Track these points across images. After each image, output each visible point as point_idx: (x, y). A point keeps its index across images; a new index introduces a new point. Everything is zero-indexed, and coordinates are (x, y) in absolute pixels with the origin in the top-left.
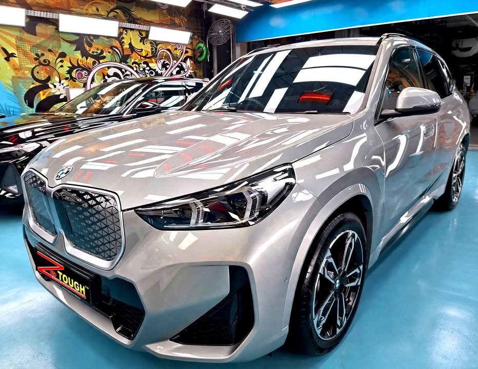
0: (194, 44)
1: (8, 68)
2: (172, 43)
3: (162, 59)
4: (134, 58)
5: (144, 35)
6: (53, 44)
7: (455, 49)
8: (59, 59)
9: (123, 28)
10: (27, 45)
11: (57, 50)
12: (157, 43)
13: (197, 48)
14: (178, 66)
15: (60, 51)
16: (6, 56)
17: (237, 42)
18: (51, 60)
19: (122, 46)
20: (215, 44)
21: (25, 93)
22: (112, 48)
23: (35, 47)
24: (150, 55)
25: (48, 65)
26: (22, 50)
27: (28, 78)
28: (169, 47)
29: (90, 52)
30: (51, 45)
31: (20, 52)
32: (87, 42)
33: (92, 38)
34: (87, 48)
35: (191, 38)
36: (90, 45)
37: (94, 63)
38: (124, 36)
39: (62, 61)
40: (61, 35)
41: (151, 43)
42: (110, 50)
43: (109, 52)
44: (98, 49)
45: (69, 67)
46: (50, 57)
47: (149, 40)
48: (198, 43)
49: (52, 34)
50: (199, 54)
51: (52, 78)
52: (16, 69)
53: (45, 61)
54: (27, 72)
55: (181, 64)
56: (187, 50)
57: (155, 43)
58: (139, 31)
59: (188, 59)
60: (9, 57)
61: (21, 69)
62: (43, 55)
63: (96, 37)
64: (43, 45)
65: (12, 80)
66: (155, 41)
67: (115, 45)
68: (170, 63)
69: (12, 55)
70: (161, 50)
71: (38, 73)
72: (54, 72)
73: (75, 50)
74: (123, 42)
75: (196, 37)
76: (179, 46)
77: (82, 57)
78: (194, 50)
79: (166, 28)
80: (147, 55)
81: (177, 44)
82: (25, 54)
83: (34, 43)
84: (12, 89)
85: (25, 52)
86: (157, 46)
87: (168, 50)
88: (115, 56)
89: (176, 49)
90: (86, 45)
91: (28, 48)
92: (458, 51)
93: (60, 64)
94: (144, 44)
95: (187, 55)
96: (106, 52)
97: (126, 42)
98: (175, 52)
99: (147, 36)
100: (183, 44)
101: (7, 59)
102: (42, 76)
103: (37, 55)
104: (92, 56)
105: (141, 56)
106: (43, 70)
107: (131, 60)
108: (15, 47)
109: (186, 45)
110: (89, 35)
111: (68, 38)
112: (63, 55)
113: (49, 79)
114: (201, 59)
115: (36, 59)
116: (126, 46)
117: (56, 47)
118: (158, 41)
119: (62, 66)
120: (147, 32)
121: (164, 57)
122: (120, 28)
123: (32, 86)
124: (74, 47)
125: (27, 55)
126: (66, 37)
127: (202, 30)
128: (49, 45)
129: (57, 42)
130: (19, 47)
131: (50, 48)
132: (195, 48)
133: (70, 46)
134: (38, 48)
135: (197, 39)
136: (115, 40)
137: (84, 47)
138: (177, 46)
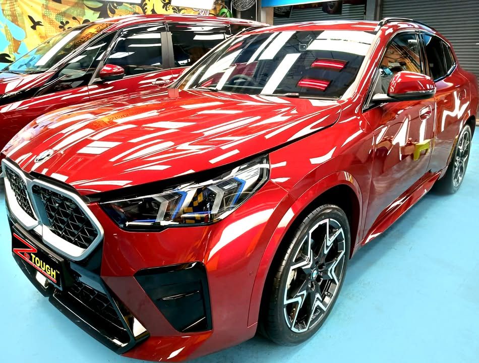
0: (218, 9)
1: (35, 37)
2: (195, 9)
5: (167, 1)
6: (77, 11)
10: (52, 13)
11: (81, 17)
12: (180, 8)
15: (84, 18)
16: (33, 24)
17: (262, 8)
19: (145, 13)
20: (239, 9)
23: (60, 15)
26: (48, 17)
28: (192, 13)
30: (75, 12)
31: (46, 20)
32: (110, 8)
33: (115, 5)
34: (110, 15)
35: (215, 3)
36: (113, 13)
41: (174, 9)
47: (172, 6)
48: (222, 8)
52: (41, 37)
57: (177, 10)
61: (47, 37)
62: (67, 22)
63: (120, 4)
64: (67, 12)
66: (178, 7)
67: (137, 11)
69: (38, 23)
73: (99, 17)
74: (146, 8)
76: (202, 11)
82: (51, 22)
83: (59, 11)
85: (50, 20)
86: (180, 10)
90: (109, 12)
91: (53, 16)
94: (166, 10)
97: (149, 8)
99: (169, 3)
100: (206, 10)
101: (34, 28)
103: (62, 23)
108: (41, 15)
109: (210, 10)
110: (113, 2)
111: (91, 5)
115: (60, 27)
116: (149, 12)
117: (80, 15)
124: (98, 14)
125: (53, 23)
128: (73, 12)
129: (81, 9)
130: (45, 16)
131: (74, 15)
132: (219, 13)
133: (94, 14)
134: (62, 16)
135: (221, 4)
136: (138, 6)
137: (108, 14)
138: (200, 12)
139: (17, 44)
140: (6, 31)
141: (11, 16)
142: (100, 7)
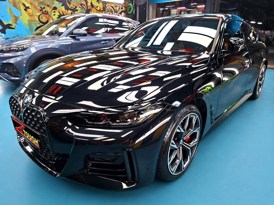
0: (126, 4)
1: (26, 15)
2: (114, 3)
3: (108, 12)
4: (93, 11)
6: (50, 2)
8: (53, 11)
10: (36, 2)
11: (52, 5)
12: (106, 2)
13: (128, 6)
15: (54, 6)
16: (25, 8)
17: (150, 4)
18: (49, 11)
19: (87, 4)
20: (138, 4)
21: (35, 29)
22: (81, 5)
23: (40, 3)
24: (102, 9)
25: (47, 14)
26: (33, 5)
27: (37, 21)
28: (112, 6)
29: (70, 7)
30: (49, 2)
32: (68, 1)
34: (68, 5)
35: (124, 1)
36: (70, 3)
37: (72, 13)
39: (54, 12)
41: (102, 3)
42: (80, 6)
43: (80, 8)
44: (74, 6)
45: (58, 15)
46: (48, 9)
47: (102, 1)
48: (129, 3)
50: (129, 10)
51: (49, 21)
52: (30, 15)
53: (45, 11)
54: (36, 17)
57: (105, 3)
59: (123, 13)
60: (26, 8)
61: (33, 16)
62: (44, 8)
64: (44, 2)
65: (28, 22)
66: (105, 2)
67: (83, 3)
68: (113, 14)
69: (28, 8)
70: (108, 7)
71: (42, 18)
72: (50, 18)
73: (62, 6)
74: (88, 2)
77: (65, 10)
78: (126, 7)
80: (101, 9)
81: (117, 3)
82: (35, 7)
83: (39, 1)
84: (28, 27)
85: (35, 6)
86: (106, 4)
87: (112, 7)
88: (83, 10)
89: (116, 6)
90: (67, 3)
91: (36, 4)
93: (54, 13)
94: (99, 3)
95: (122, 10)
96: (78, 7)
97: (89, 1)
98: (115, 8)
100: (120, 4)
101: (26, 10)
102: (44, 20)
103: (41, 8)
104: (71, 10)
105: (97, 10)
106: (44, 16)
107: (92, 13)
108: (30, 3)
109: (122, 4)
112: (55, 8)
113: (47, 22)
114: (130, 13)
115: (40, 10)
116: (89, 4)
117: (51, 4)
119: (54, 15)
121: (109, 11)
123: (39, 25)
124: (61, 4)
125: (36, 8)
128: (47, 2)
130: (32, 3)
131: (48, 4)
132: (127, 6)
133: (59, 4)
134: (41, 4)
135: (128, 1)
137: (67, 4)
138: (117, 4)
139: (16, 19)
140: (10, 11)
141: (13, 3)
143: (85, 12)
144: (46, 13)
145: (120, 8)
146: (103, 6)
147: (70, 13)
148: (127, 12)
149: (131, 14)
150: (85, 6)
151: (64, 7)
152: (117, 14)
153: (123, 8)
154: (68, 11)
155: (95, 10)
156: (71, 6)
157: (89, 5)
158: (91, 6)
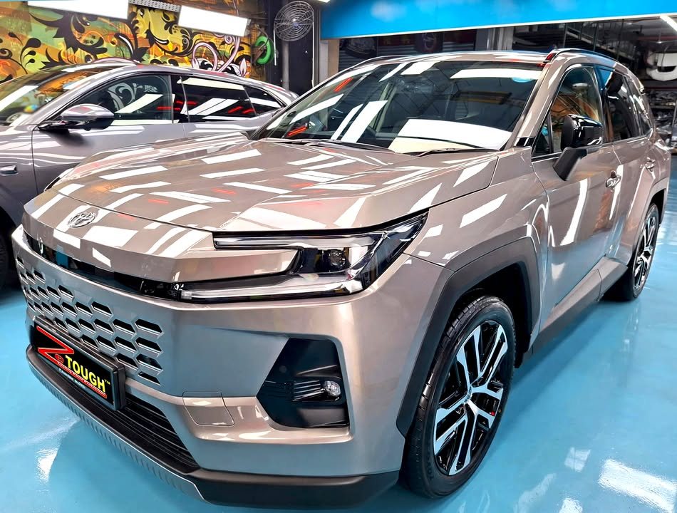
0: (253, 36)
3: (200, 57)
4: (154, 53)
5: (172, 19)
6: (17, 24)
7: (651, 68)
8: (28, 50)
9: (136, 5)
11: (24, 34)
12: (193, 32)
13: (257, 44)
14: (227, 70)
15: (30, 37)
17: (322, 39)
18: (14, 50)
19: (135, 35)
20: (286, 39)
22: (117, 35)
24: (181, 50)
25: (8, 58)
28: (212, 40)
29: (81, 42)
30: (14, 27)
32: (76, 24)
33: (84, 19)
34: (76, 34)
35: (249, 28)
36: (81, 30)
37: (87, 58)
38: (138, 18)
39: (32, 53)
40: (31, 11)
41: (182, 32)
42: (114, 39)
43: (113, 43)
44: (94, 37)
45: (44, 63)
46: (14, 46)
47: (180, 27)
48: (261, 35)
49: (15, 8)
50: (260, 53)
53: (3, 51)
55: (231, 66)
56: (243, 45)
57: (189, 33)
58: (164, 11)
59: (244, 60)
63: (93, 18)
66: (190, 30)
67: (122, 31)
68: (213, 63)
70: (199, 43)
72: (18, 69)
73: (54, 37)
74: (137, 28)
75: (257, 26)
76: (229, 39)
77: (67, 48)
78: (252, 47)
79: (209, 10)
80: (177, 49)
81: (225, 35)
86: (193, 35)
87: (211, 44)
88: (123, 49)
89: (224, 43)
90: (73, 30)
92: (656, 70)
93: (30, 57)
94: (171, 33)
95: (242, 53)
96: (107, 41)
97: (142, 28)
98: (221, 49)
99: (176, 21)
100: (235, 37)
104: (84, 48)
105: (165, 51)
107: (149, 58)
109: (241, 38)
110: (80, 15)
111: (43, 16)
112: (34, 43)
114: (263, 61)
116: (142, 34)
117: (22, 30)
118: (195, 29)
119: (32, 61)
120: (177, 15)
121: (203, 55)
122: (131, 5)
124: (54, 31)
126: (40, 14)
127: (267, 16)
128: (10, 25)
129: (23, 21)
131: (13, 30)
132: (254, 45)
133: (46, 30)
135: (259, 30)
136: (123, 24)
137: (72, 32)
138: (226, 38)
142: (58, 20)
143: (128, 56)
144: (7, 54)
145: (234, 49)
146: (184, 41)
147: (83, 58)
148: (255, 61)
149: (266, 64)
150: (129, 40)
151: (63, 38)
152: (225, 63)
153: (246, 47)
154: (75, 50)
155: (161, 50)
156: (84, 37)
157: (141, 38)
158: (148, 40)
